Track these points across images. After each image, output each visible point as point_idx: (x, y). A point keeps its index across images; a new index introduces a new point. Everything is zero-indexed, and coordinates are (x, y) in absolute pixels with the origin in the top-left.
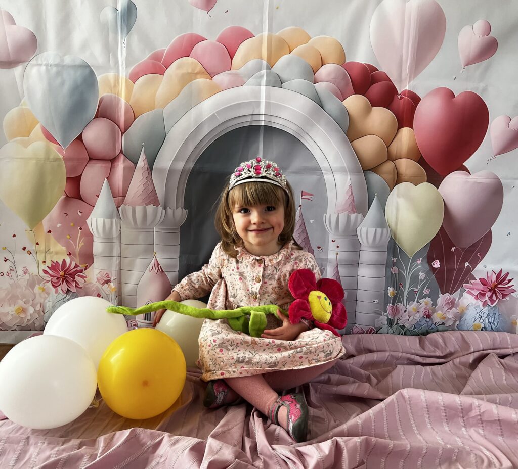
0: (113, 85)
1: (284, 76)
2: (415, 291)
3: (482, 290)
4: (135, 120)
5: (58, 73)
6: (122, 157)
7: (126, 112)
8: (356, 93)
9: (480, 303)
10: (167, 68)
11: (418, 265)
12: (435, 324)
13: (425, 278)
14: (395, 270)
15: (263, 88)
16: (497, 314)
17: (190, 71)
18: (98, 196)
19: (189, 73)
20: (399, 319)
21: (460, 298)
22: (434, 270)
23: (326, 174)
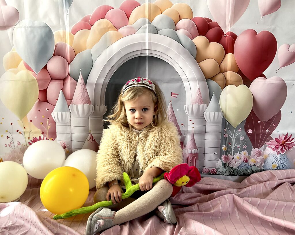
0: (62, 37)
1: (158, 27)
2: (238, 147)
3: (277, 145)
4: (75, 56)
5: (32, 32)
6: (69, 77)
7: (71, 52)
8: (200, 35)
9: (276, 153)
10: (92, 26)
11: (239, 132)
12: (250, 166)
13: (244, 140)
14: (226, 135)
15: (147, 35)
16: (286, 158)
17: (105, 27)
18: (57, 100)
19: (105, 28)
20: (229, 163)
21: (264, 150)
22: (249, 135)
23: (185, 82)
